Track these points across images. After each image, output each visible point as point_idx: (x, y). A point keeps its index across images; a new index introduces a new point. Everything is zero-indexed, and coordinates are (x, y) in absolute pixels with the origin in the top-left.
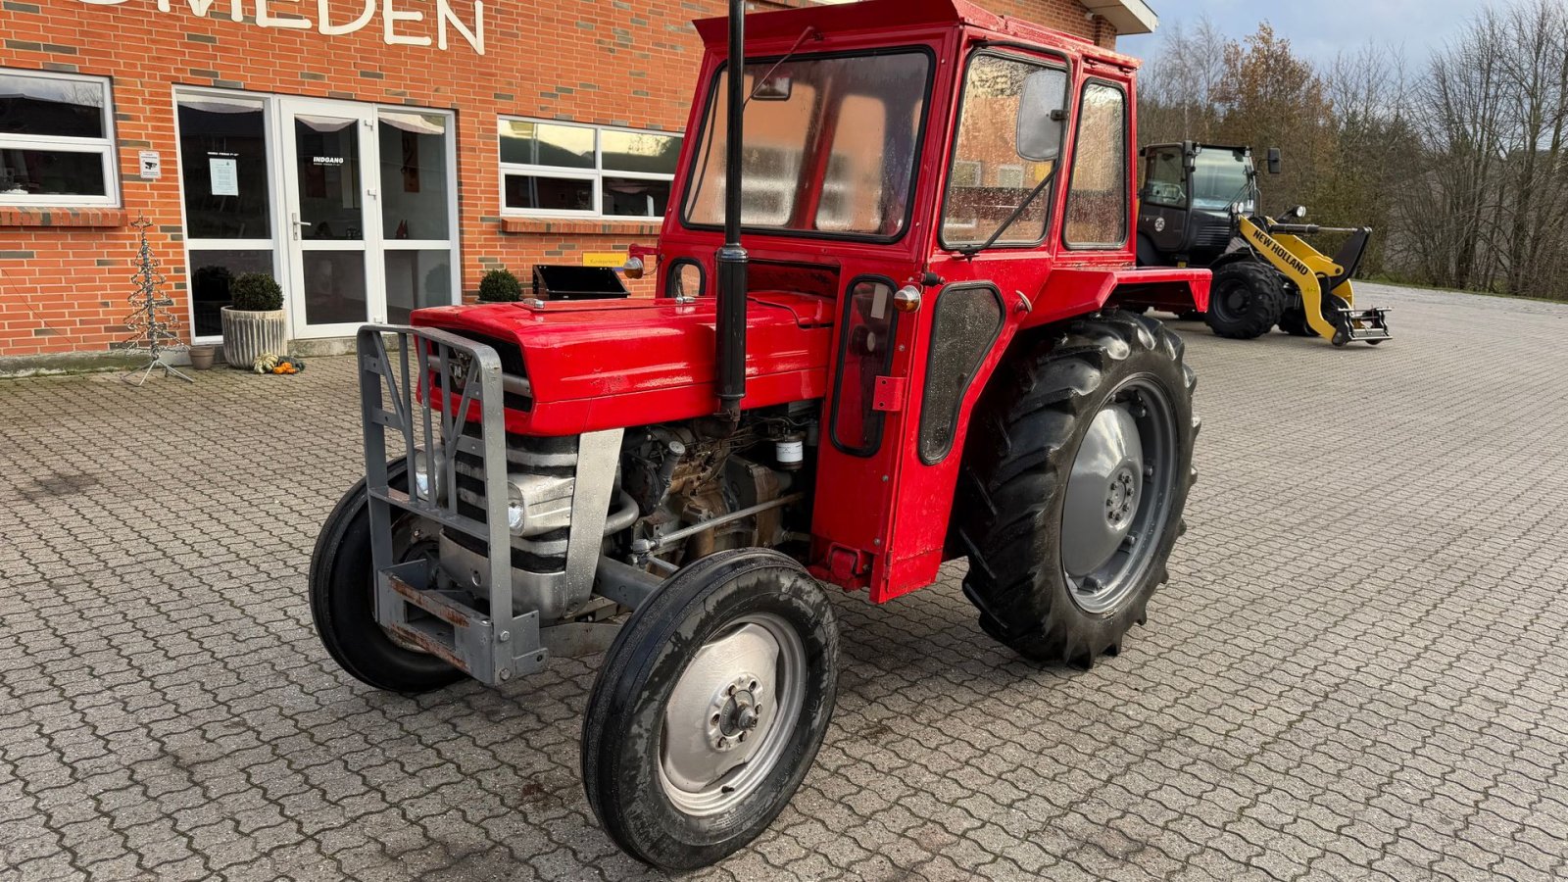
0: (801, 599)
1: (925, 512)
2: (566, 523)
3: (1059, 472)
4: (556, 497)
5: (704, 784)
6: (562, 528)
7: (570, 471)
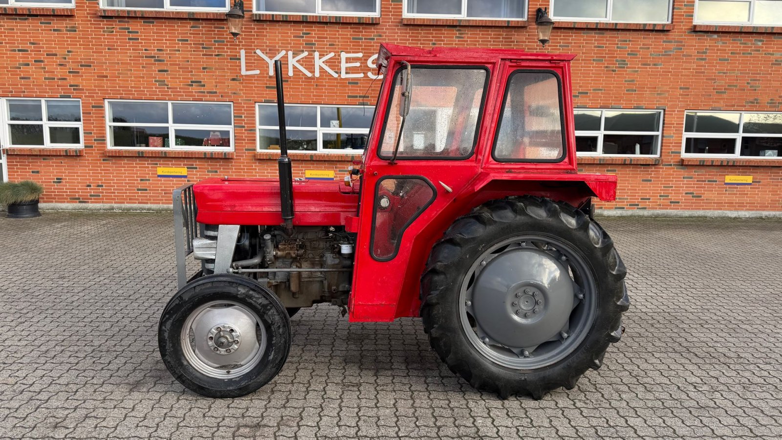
0: (252, 300)
1: (379, 284)
2: (213, 257)
3: (448, 276)
4: (209, 247)
5: (218, 366)
6: (212, 259)
7: (214, 238)
